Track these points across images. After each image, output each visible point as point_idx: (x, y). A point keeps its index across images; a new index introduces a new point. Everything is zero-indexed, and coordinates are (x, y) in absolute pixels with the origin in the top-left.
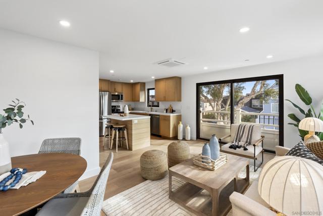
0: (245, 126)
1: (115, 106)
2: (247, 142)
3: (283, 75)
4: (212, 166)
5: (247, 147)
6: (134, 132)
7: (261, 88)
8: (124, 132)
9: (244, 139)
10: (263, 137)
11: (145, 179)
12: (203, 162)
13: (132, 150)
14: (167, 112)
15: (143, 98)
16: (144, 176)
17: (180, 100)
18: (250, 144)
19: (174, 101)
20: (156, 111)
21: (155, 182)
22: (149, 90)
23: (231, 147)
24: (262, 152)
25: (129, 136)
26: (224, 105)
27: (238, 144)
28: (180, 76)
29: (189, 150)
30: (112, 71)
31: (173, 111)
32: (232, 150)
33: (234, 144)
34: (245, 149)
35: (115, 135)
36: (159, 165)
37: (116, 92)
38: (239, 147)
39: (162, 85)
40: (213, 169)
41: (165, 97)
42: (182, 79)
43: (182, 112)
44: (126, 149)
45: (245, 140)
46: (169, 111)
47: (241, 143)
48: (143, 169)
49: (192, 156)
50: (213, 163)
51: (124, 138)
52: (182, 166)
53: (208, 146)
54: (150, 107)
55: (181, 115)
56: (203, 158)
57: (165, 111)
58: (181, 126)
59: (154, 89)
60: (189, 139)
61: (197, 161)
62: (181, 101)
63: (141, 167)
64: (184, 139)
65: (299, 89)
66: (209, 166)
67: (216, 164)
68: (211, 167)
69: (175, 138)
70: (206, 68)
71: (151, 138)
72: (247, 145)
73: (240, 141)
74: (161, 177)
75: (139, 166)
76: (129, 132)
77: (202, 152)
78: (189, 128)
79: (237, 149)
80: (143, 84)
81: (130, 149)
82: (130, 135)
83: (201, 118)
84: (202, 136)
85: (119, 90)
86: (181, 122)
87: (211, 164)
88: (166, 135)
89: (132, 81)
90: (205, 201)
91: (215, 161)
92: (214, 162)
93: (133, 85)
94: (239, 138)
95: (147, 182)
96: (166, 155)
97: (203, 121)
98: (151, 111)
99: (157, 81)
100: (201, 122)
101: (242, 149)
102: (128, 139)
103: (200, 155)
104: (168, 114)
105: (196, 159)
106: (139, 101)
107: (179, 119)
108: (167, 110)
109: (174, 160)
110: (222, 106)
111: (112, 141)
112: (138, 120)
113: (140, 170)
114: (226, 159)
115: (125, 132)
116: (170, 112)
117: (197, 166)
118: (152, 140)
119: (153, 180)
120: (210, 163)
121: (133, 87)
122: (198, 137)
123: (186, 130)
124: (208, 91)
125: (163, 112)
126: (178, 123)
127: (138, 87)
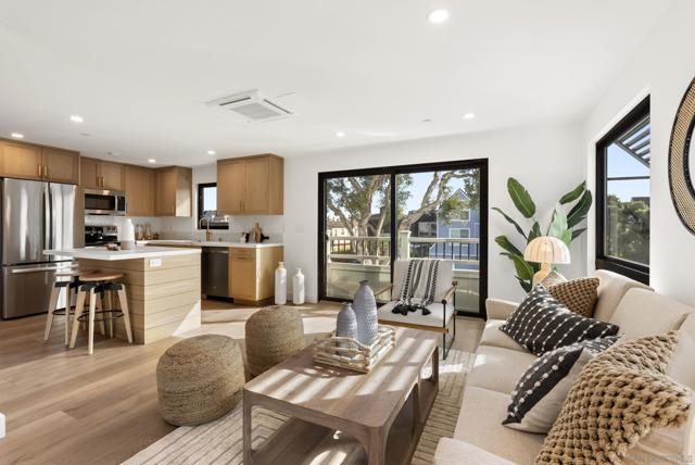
0: (421, 264)
1: (100, 228)
2: (426, 297)
3: (486, 160)
4: (360, 361)
5: (429, 308)
6: (150, 292)
7: (440, 194)
8: (117, 296)
9: (421, 290)
10: (454, 284)
11: (171, 426)
12: (337, 353)
13: (143, 343)
14: (247, 241)
15: (184, 208)
16: (168, 417)
17: (279, 211)
18: (432, 300)
19: (266, 212)
20: (220, 240)
21: (204, 428)
22: (201, 187)
23: (396, 310)
24: (454, 317)
25: (135, 303)
26: (372, 229)
27: (409, 301)
28: (281, 155)
29: (302, 326)
30: (77, 119)
31: (263, 239)
32: (399, 318)
33: (401, 303)
34: (426, 312)
35: (87, 305)
36: (213, 378)
37: (103, 187)
38: (412, 309)
39: (235, 175)
40: (364, 368)
41: (242, 204)
42: (285, 163)
43: (285, 241)
44: (123, 342)
45: (423, 293)
46: (253, 237)
47: (416, 301)
48: (165, 395)
49: (311, 341)
50: (366, 353)
51: (117, 311)
52: (285, 372)
53: (351, 312)
54: (204, 231)
55: (282, 247)
56: (337, 344)
57: (244, 239)
58: (282, 273)
59: (213, 185)
60: (302, 301)
61: (324, 354)
62: (282, 214)
63: (159, 390)
64: (290, 302)
65: (515, 188)
66: (355, 361)
67: (371, 354)
68: (360, 365)
69: (269, 300)
70: (340, 134)
71: (204, 307)
72: (427, 303)
73: (412, 297)
74: (222, 411)
75: (153, 389)
76: (136, 291)
77: (335, 327)
78: (301, 276)
79: (410, 313)
80: (187, 172)
81: (138, 340)
82: (136, 301)
83: (329, 252)
84: (330, 292)
85: (111, 184)
86: (281, 263)
87: (357, 357)
88: (244, 296)
89: (152, 162)
90: (346, 459)
91: (371, 348)
92: (368, 351)
93: (157, 174)
94: (410, 291)
95: (178, 433)
96: (238, 348)
97: (333, 260)
98: (208, 240)
99: (223, 164)
100: (329, 261)
101: (419, 312)
102: (131, 313)
103: (331, 335)
104: (250, 245)
105: (321, 349)
106: (174, 214)
107: (278, 256)
108: (248, 236)
109: (261, 358)
110: (369, 229)
111: (76, 324)
112: (163, 258)
113: (156, 400)
114: (393, 339)
115: (122, 294)
116: (257, 242)
117: (324, 367)
118: (206, 312)
119: (197, 424)
120: (355, 353)
121: (156, 177)
122: (322, 296)
123: (294, 279)
124: (342, 200)
125: (239, 241)
126: (276, 266)
127: (172, 180)
